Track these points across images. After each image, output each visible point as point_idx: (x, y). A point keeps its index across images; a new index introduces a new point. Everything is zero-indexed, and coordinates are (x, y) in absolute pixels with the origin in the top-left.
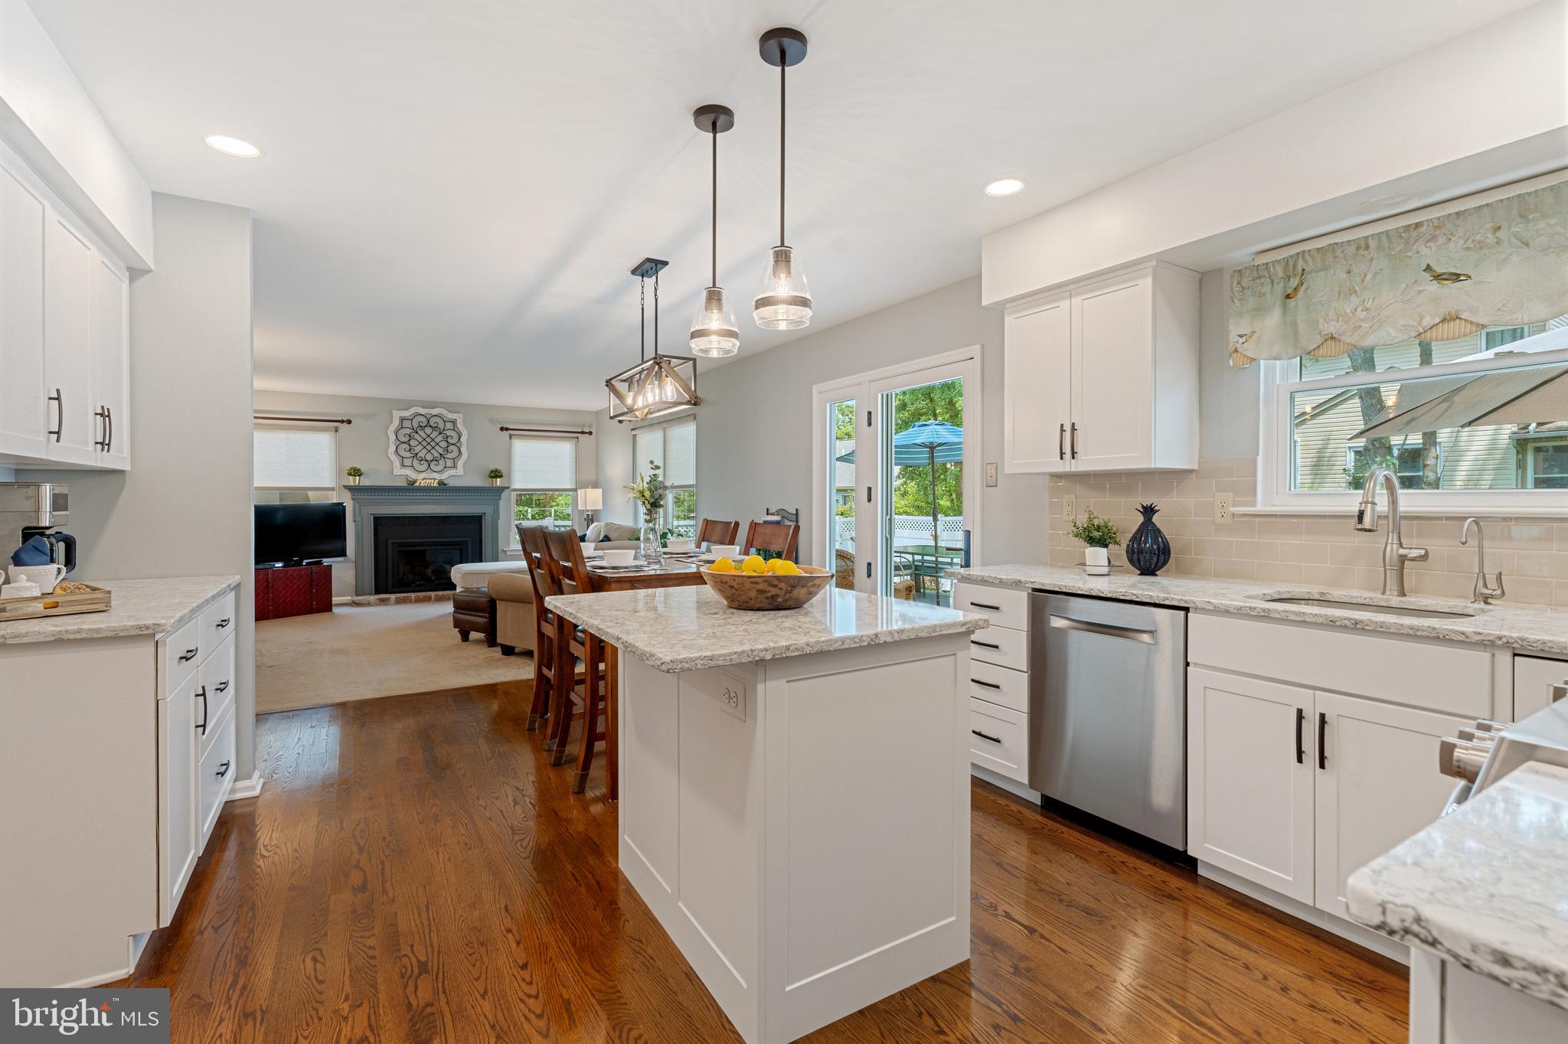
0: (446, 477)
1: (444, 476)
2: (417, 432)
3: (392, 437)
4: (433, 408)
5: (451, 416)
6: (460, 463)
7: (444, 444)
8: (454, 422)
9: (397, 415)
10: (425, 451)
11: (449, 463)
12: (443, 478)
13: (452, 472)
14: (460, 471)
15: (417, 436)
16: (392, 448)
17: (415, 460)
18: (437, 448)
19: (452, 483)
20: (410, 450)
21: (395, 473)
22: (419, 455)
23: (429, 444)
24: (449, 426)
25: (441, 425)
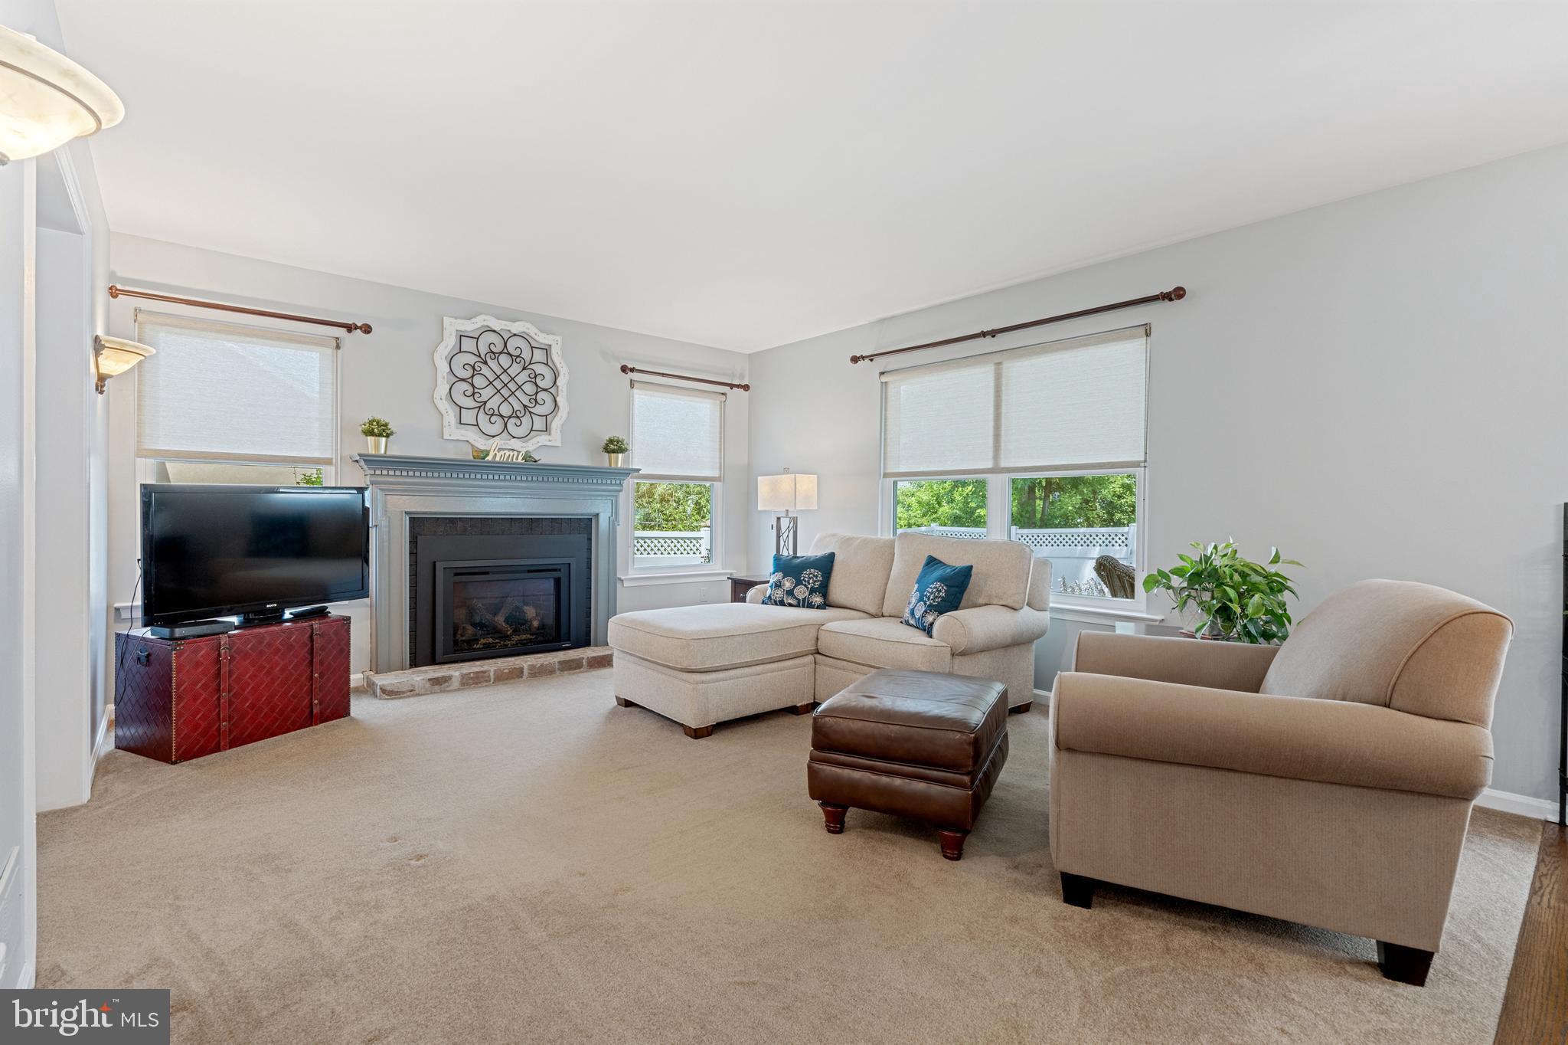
0: (533, 447)
1: (530, 446)
2: (486, 363)
3: (443, 367)
4: (514, 321)
5: (543, 339)
6: (556, 424)
7: (529, 388)
8: (547, 350)
9: (453, 326)
10: (497, 399)
11: (539, 424)
12: (530, 449)
13: (543, 439)
14: (555, 438)
15: (485, 370)
16: (443, 389)
17: (481, 415)
18: (518, 393)
19: (545, 459)
20: (473, 394)
21: (446, 436)
22: (488, 405)
23: (504, 386)
24: (539, 356)
25: (526, 355)
